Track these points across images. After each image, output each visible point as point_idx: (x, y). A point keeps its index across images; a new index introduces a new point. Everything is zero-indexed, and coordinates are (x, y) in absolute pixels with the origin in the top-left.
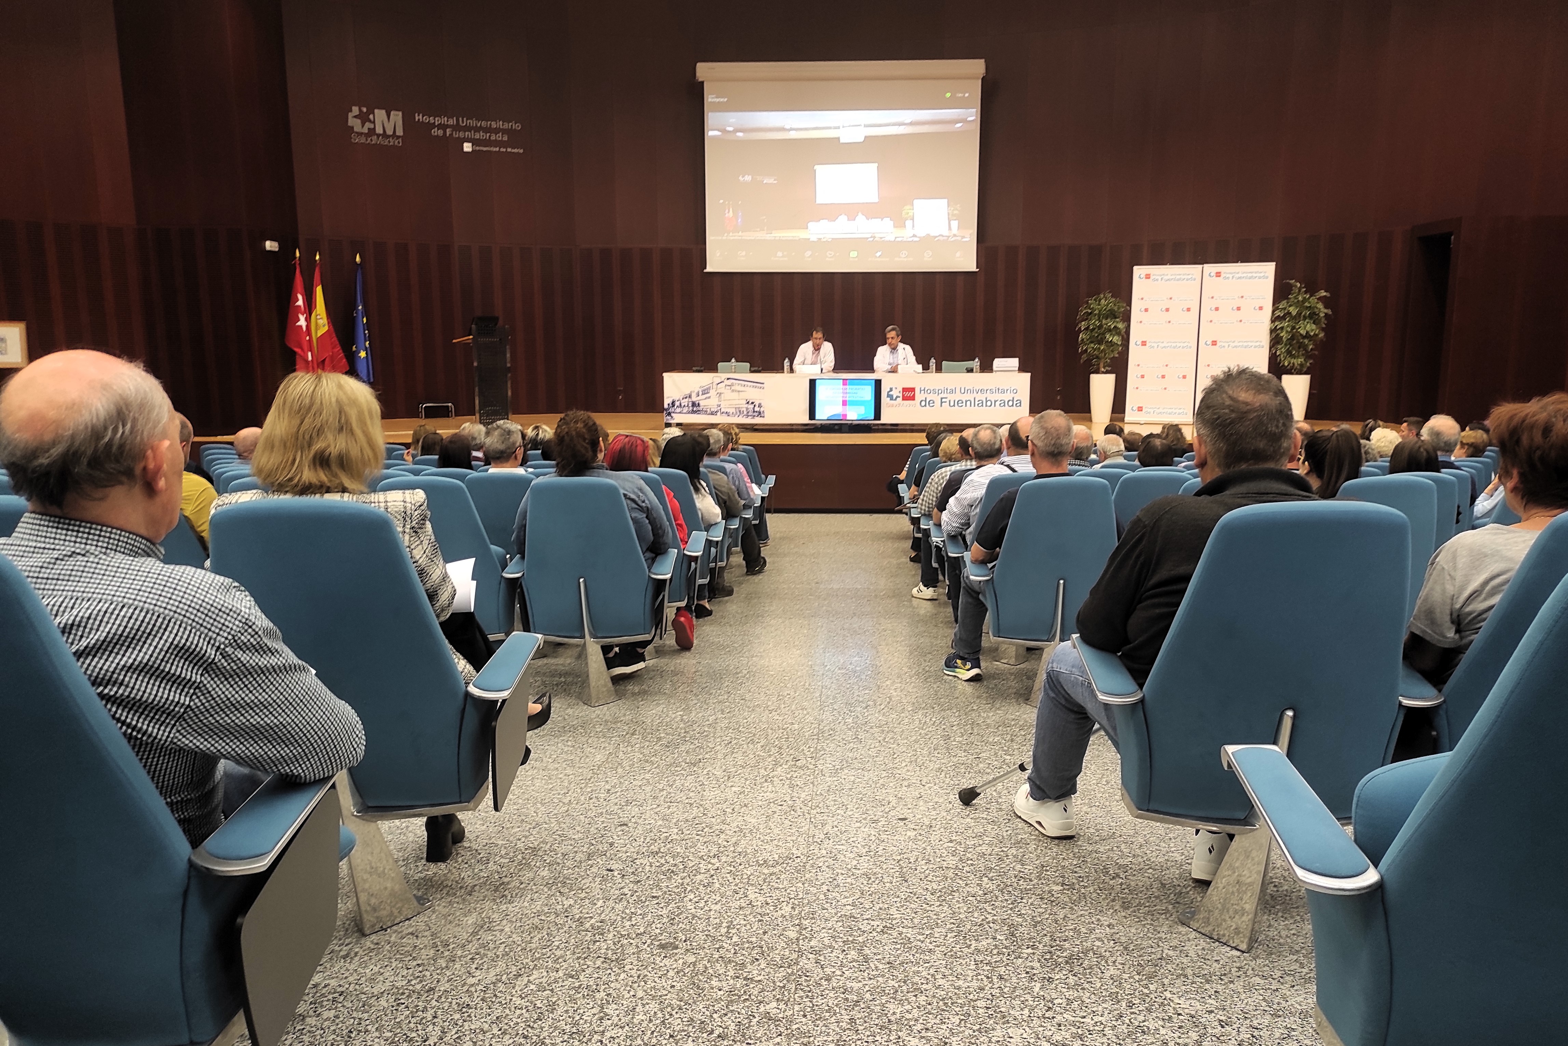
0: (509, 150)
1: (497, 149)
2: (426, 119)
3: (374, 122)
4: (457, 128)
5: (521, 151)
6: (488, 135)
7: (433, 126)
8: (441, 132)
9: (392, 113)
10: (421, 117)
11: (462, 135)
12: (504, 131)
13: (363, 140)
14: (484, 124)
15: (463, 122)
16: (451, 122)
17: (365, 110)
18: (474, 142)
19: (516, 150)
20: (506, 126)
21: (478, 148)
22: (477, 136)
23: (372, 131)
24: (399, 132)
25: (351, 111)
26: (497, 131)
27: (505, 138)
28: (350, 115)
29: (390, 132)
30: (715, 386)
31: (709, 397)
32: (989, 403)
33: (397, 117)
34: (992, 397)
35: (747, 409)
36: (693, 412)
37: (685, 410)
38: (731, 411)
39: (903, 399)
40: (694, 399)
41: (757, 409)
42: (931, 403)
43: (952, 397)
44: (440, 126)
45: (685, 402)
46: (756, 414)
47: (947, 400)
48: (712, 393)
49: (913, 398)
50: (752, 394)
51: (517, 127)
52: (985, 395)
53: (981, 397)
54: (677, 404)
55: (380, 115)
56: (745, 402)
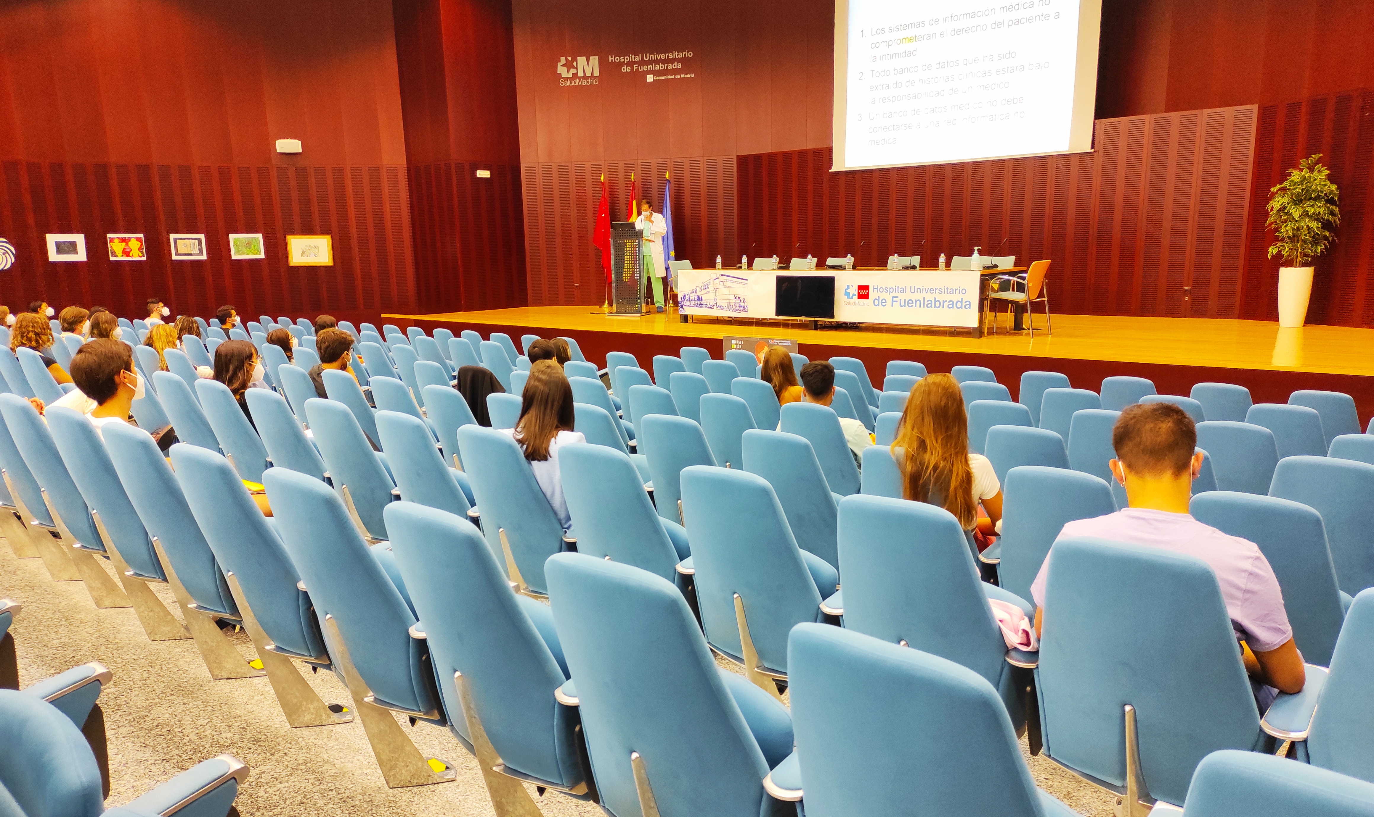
0: (683, 76)
1: (673, 77)
2: (617, 59)
3: (577, 68)
4: (642, 63)
5: (693, 76)
6: (666, 65)
7: (622, 64)
8: (629, 69)
9: (591, 57)
10: (613, 59)
11: (645, 68)
12: (679, 60)
13: (568, 83)
14: (663, 56)
15: (646, 58)
16: (637, 59)
17: (570, 59)
18: (655, 73)
19: (688, 76)
20: (681, 55)
21: (658, 78)
22: (657, 68)
23: (575, 75)
24: (596, 73)
25: (560, 62)
26: (672, 61)
27: (680, 66)
28: (559, 64)
29: (588, 74)
30: (712, 281)
31: (708, 292)
32: (937, 304)
33: (595, 60)
34: (941, 297)
35: (735, 303)
36: (698, 305)
37: (693, 303)
38: (724, 305)
39: (859, 298)
40: (699, 293)
41: (742, 304)
42: (883, 302)
43: (902, 297)
44: (630, 64)
45: (693, 296)
46: (741, 308)
47: (898, 299)
48: (711, 288)
49: (866, 297)
50: (739, 289)
51: (690, 55)
52: (934, 295)
53: (930, 297)
54: (687, 297)
55: (581, 60)
56: (734, 297)
